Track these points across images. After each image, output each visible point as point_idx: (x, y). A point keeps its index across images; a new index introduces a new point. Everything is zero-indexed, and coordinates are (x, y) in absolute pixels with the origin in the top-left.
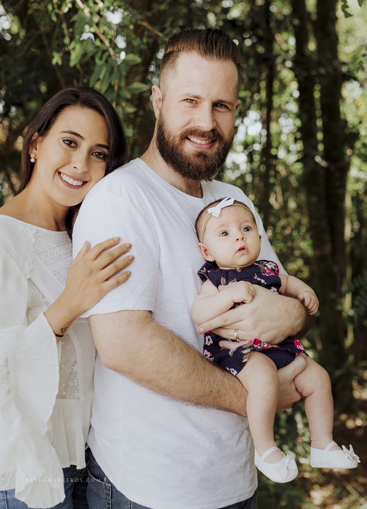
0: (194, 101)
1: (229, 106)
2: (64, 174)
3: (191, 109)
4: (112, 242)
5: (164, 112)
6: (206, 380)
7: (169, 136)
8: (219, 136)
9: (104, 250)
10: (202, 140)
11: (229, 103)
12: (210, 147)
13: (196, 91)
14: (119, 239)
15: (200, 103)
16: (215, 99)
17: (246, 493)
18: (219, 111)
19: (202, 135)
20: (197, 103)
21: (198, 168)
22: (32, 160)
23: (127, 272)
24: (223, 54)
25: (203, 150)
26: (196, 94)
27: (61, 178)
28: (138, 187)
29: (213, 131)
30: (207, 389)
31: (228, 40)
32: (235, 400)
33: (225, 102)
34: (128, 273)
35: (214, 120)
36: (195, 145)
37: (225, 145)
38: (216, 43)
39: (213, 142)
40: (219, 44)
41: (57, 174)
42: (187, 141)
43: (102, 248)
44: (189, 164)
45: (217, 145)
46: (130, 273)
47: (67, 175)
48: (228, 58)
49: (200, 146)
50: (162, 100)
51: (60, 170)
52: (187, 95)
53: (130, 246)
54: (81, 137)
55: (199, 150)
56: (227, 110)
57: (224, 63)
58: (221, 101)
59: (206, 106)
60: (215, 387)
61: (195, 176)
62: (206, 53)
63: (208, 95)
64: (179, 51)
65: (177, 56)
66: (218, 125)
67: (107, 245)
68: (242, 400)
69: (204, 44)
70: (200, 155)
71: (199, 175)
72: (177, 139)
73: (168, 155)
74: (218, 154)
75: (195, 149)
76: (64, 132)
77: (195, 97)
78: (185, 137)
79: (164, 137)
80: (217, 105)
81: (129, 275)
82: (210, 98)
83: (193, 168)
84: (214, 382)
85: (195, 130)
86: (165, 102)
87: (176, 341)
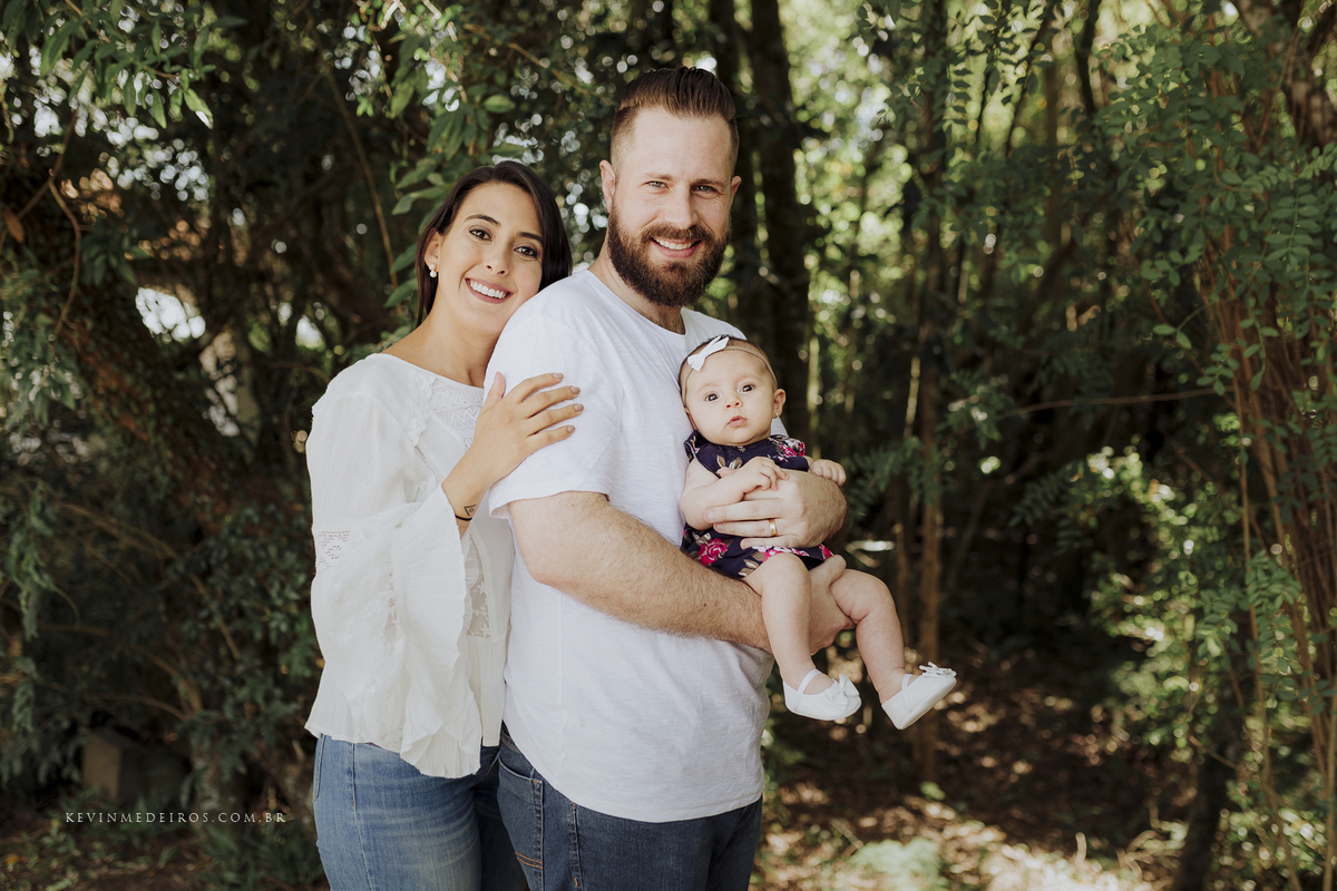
0: (662, 184)
1: (718, 188)
2: (474, 280)
3: (657, 196)
4: (550, 380)
5: (618, 202)
6: (696, 587)
7: (626, 238)
8: (704, 235)
9: (534, 390)
10: (677, 243)
11: (717, 183)
12: (691, 254)
13: (663, 168)
14: (561, 377)
15: (672, 186)
16: (694, 179)
17: (751, 794)
18: (702, 197)
19: (676, 235)
20: (666, 186)
21: (672, 287)
22: (433, 274)
23: (567, 427)
24: (704, 106)
25: (678, 260)
26: (664, 173)
27: (471, 288)
28: (588, 310)
29: (693, 228)
30: (698, 602)
31: (712, 85)
32: (744, 615)
33: (710, 182)
34: (569, 429)
35: (693, 211)
36: (666, 252)
37: (716, 247)
38: (693, 91)
39: (695, 245)
40: (696, 92)
41: (464, 281)
42: (652, 245)
43: (532, 386)
44: (657, 281)
45: (702, 248)
46: (574, 429)
47: (479, 281)
48: (713, 111)
49: (674, 253)
50: (616, 183)
51: (469, 275)
52: (651, 175)
53: (578, 392)
54: (496, 223)
55: (673, 260)
56: (715, 195)
57: (706, 120)
58: (704, 181)
59: (680, 190)
60: (711, 597)
61: (669, 300)
62: (677, 108)
63: (683, 172)
64: (637, 106)
65: (635, 114)
66: (700, 218)
67: (542, 382)
68: (756, 615)
69: (674, 94)
70: (673, 267)
71: (676, 298)
72: (638, 242)
73: (627, 269)
74: (704, 263)
75: (667, 258)
76: (471, 218)
77: (663, 178)
78: (650, 237)
79: (619, 240)
80: (697, 187)
81: (570, 432)
82: (685, 176)
83: (664, 288)
84: (708, 589)
85: (665, 229)
86: (619, 186)
87: (644, 532)
